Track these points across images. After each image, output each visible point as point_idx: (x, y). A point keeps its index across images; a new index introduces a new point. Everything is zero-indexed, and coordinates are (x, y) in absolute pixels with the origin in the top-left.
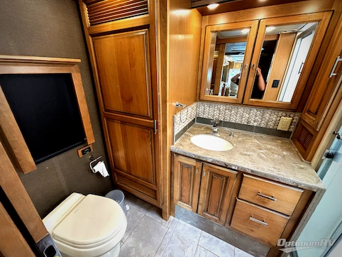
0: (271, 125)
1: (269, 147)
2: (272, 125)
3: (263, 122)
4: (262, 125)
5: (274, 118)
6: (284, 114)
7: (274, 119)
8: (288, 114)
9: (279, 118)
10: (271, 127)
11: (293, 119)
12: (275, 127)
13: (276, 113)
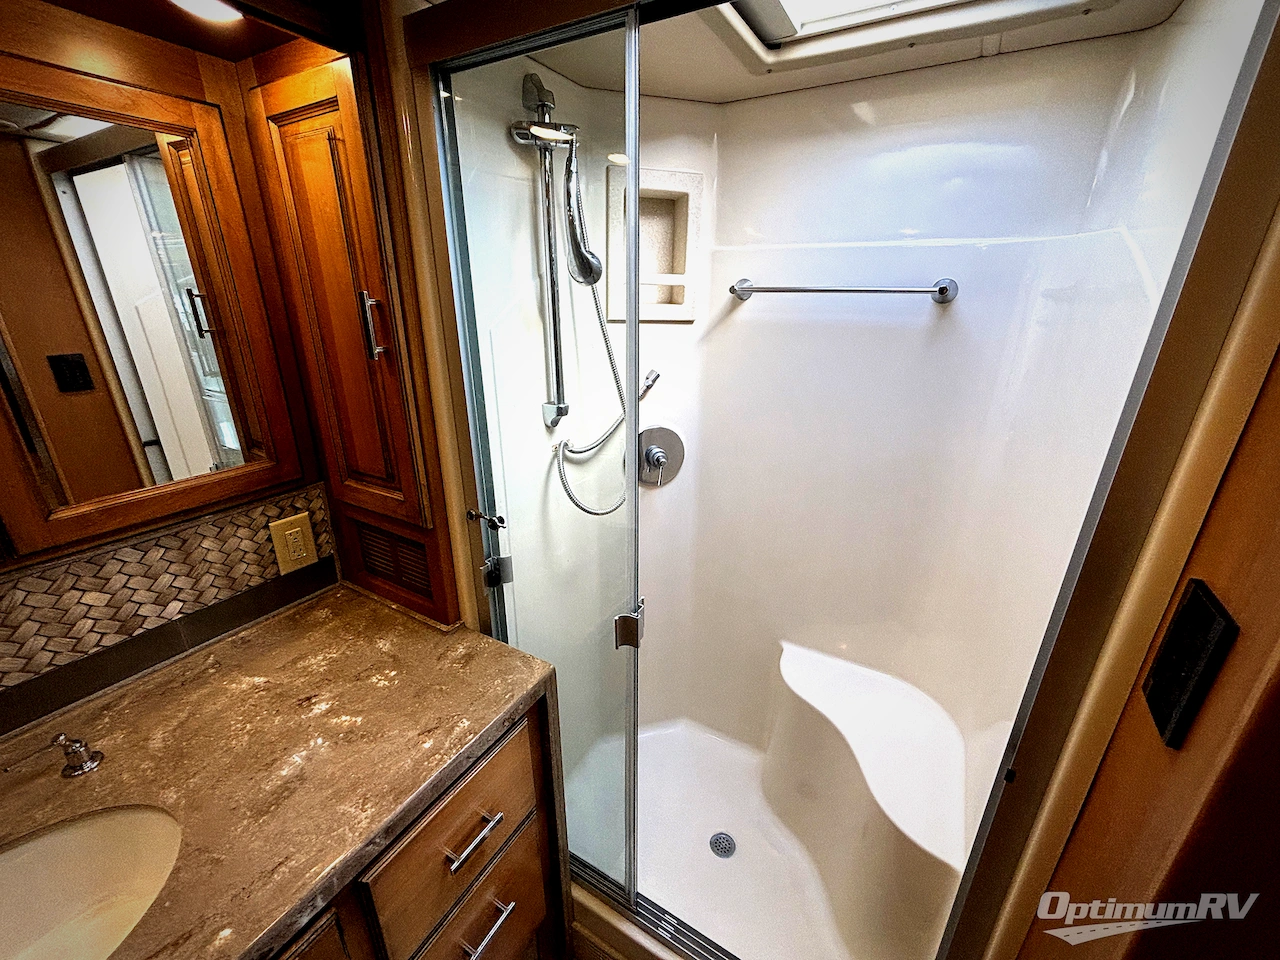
0: (249, 574)
1: (317, 662)
2: (253, 569)
3: (207, 579)
4: (211, 597)
5: (242, 540)
6: (273, 512)
7: (246, 544)
8: (286, 503)
9: (262, 535)
10: (255, 581)
11: (312, 514)
12: (270, 572)
13: (243, 520)
